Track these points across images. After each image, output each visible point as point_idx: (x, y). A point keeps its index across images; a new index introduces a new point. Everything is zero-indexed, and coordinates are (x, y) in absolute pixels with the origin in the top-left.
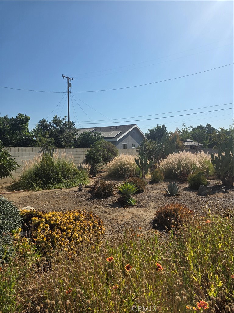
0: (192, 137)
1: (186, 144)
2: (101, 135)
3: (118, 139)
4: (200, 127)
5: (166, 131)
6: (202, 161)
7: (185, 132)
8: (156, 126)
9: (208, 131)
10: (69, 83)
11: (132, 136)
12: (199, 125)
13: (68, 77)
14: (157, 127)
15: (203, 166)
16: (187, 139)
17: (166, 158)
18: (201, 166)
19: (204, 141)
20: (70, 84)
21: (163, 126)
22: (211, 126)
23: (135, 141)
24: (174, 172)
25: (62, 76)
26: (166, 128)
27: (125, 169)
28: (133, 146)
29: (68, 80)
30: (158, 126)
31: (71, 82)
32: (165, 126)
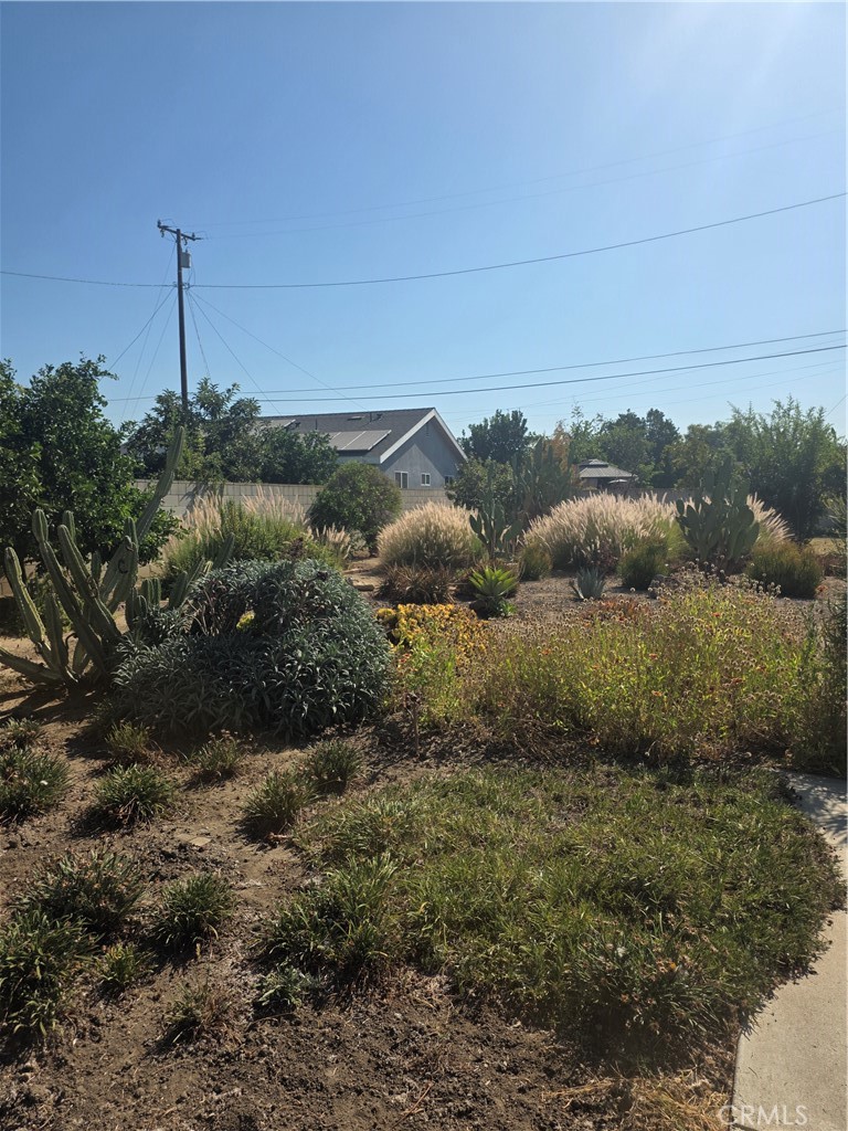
0: (605, 451)
1: (586, 473)
2: (327, 442)
3: (383, 458)
4: (629, 420)
5: (524, 432)
6: (650, 521)
7: (579, 434)
8: (494, 414)
9: (652, 432)
10: (184, 251)
11: (423, 449)
12: (626, 413)
13: (178, 230)
14: (495, 419)
15: (653, 534)
16: (588, 458)
17: (549, 514)
18: (647, 534)
19: (642, 466)
20: (187, 255)
21: (515, 413)
22: (662, 415)
23: (430, 463)
24: (579, 550)
25: (159, 226)
26: (525, 421)
27: (440, 546)
28: (426, 479)
29: (178, 241)
30: (498, 413)
31: (189, 247)
32: (521, 415)
